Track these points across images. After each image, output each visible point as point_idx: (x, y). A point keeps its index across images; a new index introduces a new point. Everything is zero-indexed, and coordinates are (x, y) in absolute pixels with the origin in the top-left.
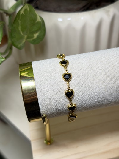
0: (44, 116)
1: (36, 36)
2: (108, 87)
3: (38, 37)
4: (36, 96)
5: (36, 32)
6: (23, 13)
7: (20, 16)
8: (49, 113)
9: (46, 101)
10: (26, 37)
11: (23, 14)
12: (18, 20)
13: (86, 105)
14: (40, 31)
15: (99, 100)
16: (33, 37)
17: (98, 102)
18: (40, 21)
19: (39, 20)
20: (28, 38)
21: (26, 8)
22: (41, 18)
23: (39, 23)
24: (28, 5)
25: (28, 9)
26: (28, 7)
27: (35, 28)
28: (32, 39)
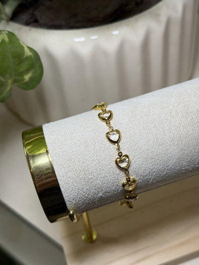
0: (71, 213)
1: (27, 77)
3: (31, 79)
5: (27, 71)
10: (10, 81)
14: (34, 70)
16: (24, 79)
18: (30, 55)
19: (28, 53)
20: (15, 81)
21: (3, 39)
22: (31, 49)
23: (28, 58)
24: (6, 33)
25: (7, 39)
26: (6, 36)
27: (24, 66)
28: (22, 83)
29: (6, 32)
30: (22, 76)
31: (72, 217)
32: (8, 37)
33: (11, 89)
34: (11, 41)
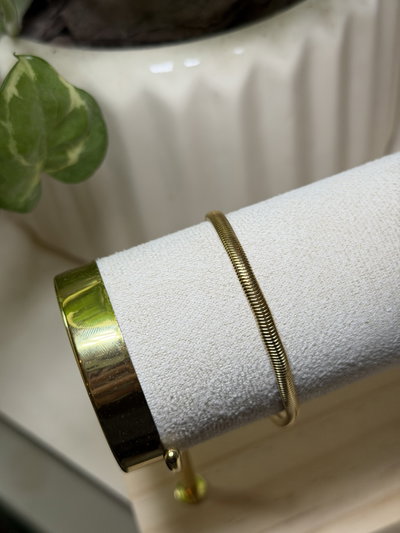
0: (171, 454)
1: (74, 155)
2: (377, 308)
3: (82, 158)
4: (132, 370)
5: (73, 142)
6: (16, 93)
7: (7, 107)
8: (186, 433)
9: (168, 399)
10: (39, 166)
11: (14, 96)
12: (3, 123)
13: (309, 382)
14: (86, 138)
15: (354, 359)
16: (66, 160)
17: (349, 364)
18: (82, 107)
19: (77, 101)
20: (47, 166)
21: (24, 74)
22: (82, 92)
23: (77, 113)
24: (29, 61)
25: (32, 74)
26: (29, 66)
27: (68, 131)
28: (62, 168)
29: (29, 58)
30: (64, 152)
31: (171, 463)
32: (35, 69)
33: (40, 184)
34: (40, 77)
